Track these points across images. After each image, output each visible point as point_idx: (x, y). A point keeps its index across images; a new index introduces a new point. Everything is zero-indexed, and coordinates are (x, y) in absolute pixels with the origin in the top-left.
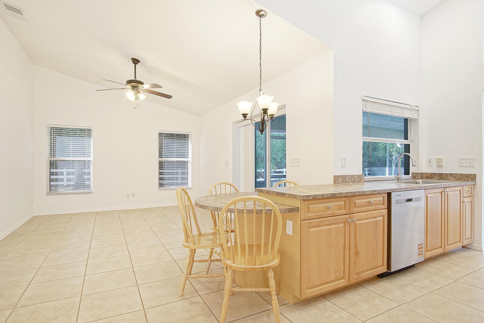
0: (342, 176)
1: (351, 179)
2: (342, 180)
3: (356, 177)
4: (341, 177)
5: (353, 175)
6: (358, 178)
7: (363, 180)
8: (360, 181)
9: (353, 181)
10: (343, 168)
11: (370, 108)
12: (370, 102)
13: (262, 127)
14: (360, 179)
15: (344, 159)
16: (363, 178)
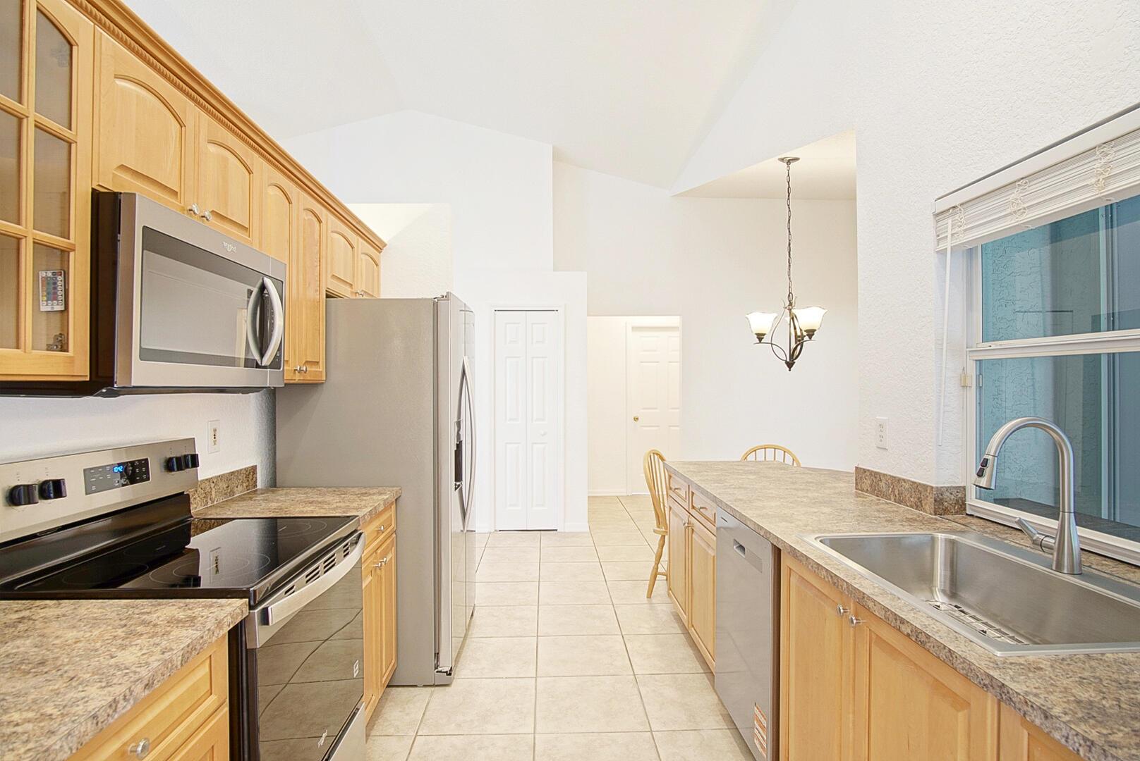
0: (871, 473)
1: (893, 490)
2: (871, 484)
3: (907, 486)
4: (868, 473)
5: (899, 480)
6: (913, 493)
7: (929, 504)
8: (918, 505)
9: (897, 496)
10: (879, 450)
11: (966, 230)
12: (965, 206)
13: (791, 356)
14: (918, 499)
15: (880, 425)
16: (927, 497)
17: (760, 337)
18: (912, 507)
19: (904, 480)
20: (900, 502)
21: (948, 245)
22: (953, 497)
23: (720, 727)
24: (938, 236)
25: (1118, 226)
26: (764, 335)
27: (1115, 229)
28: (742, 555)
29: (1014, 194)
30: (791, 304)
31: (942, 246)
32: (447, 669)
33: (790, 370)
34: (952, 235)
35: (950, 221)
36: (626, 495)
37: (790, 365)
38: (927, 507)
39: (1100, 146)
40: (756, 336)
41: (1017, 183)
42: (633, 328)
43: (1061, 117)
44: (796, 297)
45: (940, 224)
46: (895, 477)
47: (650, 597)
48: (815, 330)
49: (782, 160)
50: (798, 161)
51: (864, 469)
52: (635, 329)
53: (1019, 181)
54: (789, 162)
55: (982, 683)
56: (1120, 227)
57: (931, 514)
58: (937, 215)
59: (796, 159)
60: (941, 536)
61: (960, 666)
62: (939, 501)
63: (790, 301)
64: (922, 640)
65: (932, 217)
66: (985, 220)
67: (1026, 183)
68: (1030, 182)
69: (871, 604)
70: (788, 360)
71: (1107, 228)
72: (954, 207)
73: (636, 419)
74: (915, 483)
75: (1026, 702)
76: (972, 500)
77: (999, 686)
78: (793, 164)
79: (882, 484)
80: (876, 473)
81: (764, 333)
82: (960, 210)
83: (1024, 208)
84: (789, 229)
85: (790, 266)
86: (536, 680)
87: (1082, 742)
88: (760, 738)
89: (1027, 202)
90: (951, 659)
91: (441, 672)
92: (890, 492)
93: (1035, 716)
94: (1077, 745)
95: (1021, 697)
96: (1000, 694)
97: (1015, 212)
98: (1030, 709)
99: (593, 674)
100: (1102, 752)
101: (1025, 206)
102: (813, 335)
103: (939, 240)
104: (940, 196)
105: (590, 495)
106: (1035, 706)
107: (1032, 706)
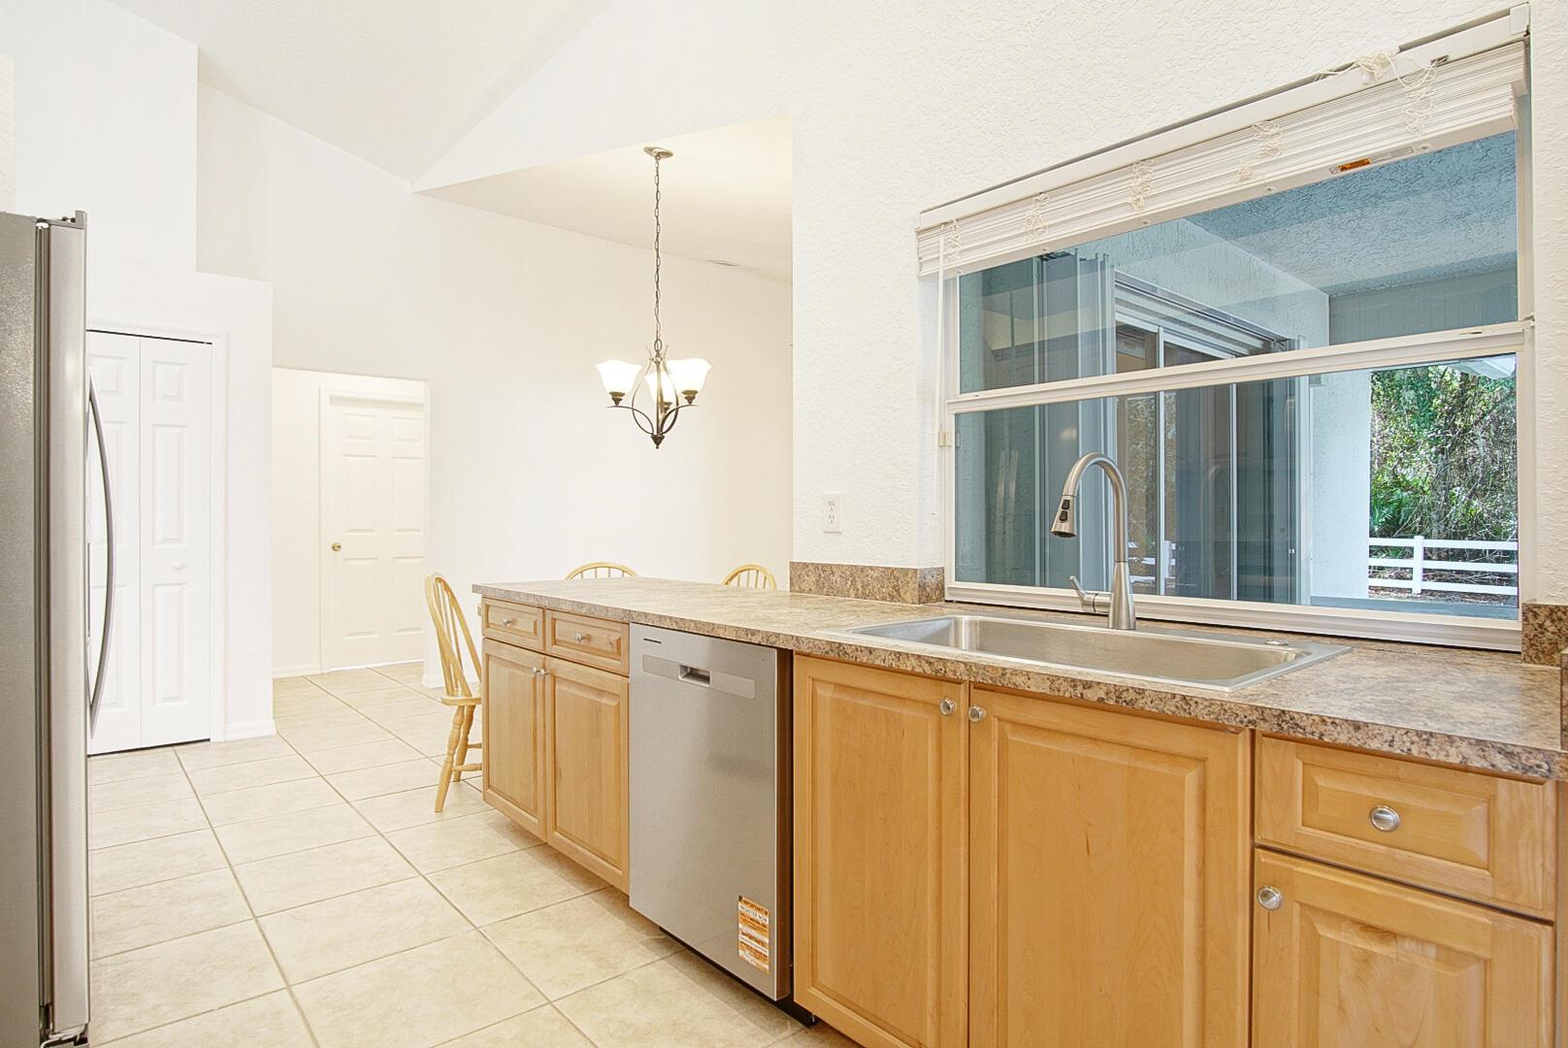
0: (816, 566)
1: (854, 583)
2: (817, 581)
3: (876, 574)
4: (811, 568)
5: (863, 568)
6: (886, 581)
7: (910, 592)
8: (895, 595)
9: (861, 590)
10: (827, 535)
11: (961, 252)
12: (961, 223)
13: (660, 429)
14: (894, 587)
15: (830, 503)
16: (908, 582)
17: (617, 398)
18: (884, 599)
19: (871, 568)
20: (865, 596)
21: (941, 267)
22: (934, 581)
23: (648, 961)
24: (920, 259)
25: (1048, 281)
26: (623, 395)
27: (1045, 284)
28: (707, 686)
29: (1031, 211)
30: (658, 355)
31: (928, 269)
32: (75, 1032)
33: (657, 448)
34: (945, 256)
35: (942, 238)
36: (318, 672)
37: (657, 440)
38: (908, 596)
39: (1138, 163)
40: (611, 397)
41: (1034, 198)
42: (332, 398)
43: (1091, 126)
44: (667, 346)
45: (922, 244)
46: (855, 566)
47: (442, 811)
48: (696, 392)
49: (649, 150)
50: (670, 159)
51: (804, 563)
52: (335, 400)
53: (1037, 195)
54: (659, 156)
55: (1245, 720)
56: (1050, 283)
57: (913, 603)
58: (919, 233)
59: (668, 154)
60: (966, 618)
61: (1205, 711)
62: (922, 587)
63: (657, 351)
64: (1128, 699)
65: (914, 235)
66: (996, 239)
67: (1046, 198)
68: (1051, 197)
69: (1019, 680)
70: (655, 433)
71: (1038, 284)
72: (945, 223)
73: (336, 548)
74: (889, 568)
75: (1324, 721)
76: (950, 582)
77: (1275, 716)
78: (663, 161)
79: (836, 578)
80: (823, 565)
81: (623, 392)
82: (955, 227)
83: (1045, 227)
84: (657, 250)
85: (657, 302)
86: (291, 993)
87: (1415, 739)
88: (754, 944)
89: (1048, 220)
90: (1186, 707)
91: (60, 1042)
92: (848, 586)
93: (1338, 733)
94: (1408, 744)
95: (1313, 718)
96: (1279, 725)
97: (1032, 231)
98: (1330, 727)
99: (401, 948)
100: (1447, 739)
101: (1046, 224)
102: (694, 398)
103: (921, 264)
104: (925, 208)
105: (277, 676)
106: (1337, 721)
107: (1333, 723)
